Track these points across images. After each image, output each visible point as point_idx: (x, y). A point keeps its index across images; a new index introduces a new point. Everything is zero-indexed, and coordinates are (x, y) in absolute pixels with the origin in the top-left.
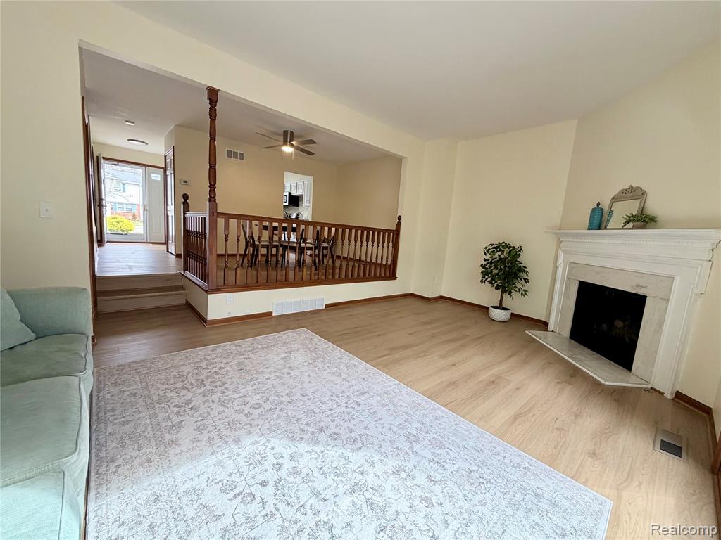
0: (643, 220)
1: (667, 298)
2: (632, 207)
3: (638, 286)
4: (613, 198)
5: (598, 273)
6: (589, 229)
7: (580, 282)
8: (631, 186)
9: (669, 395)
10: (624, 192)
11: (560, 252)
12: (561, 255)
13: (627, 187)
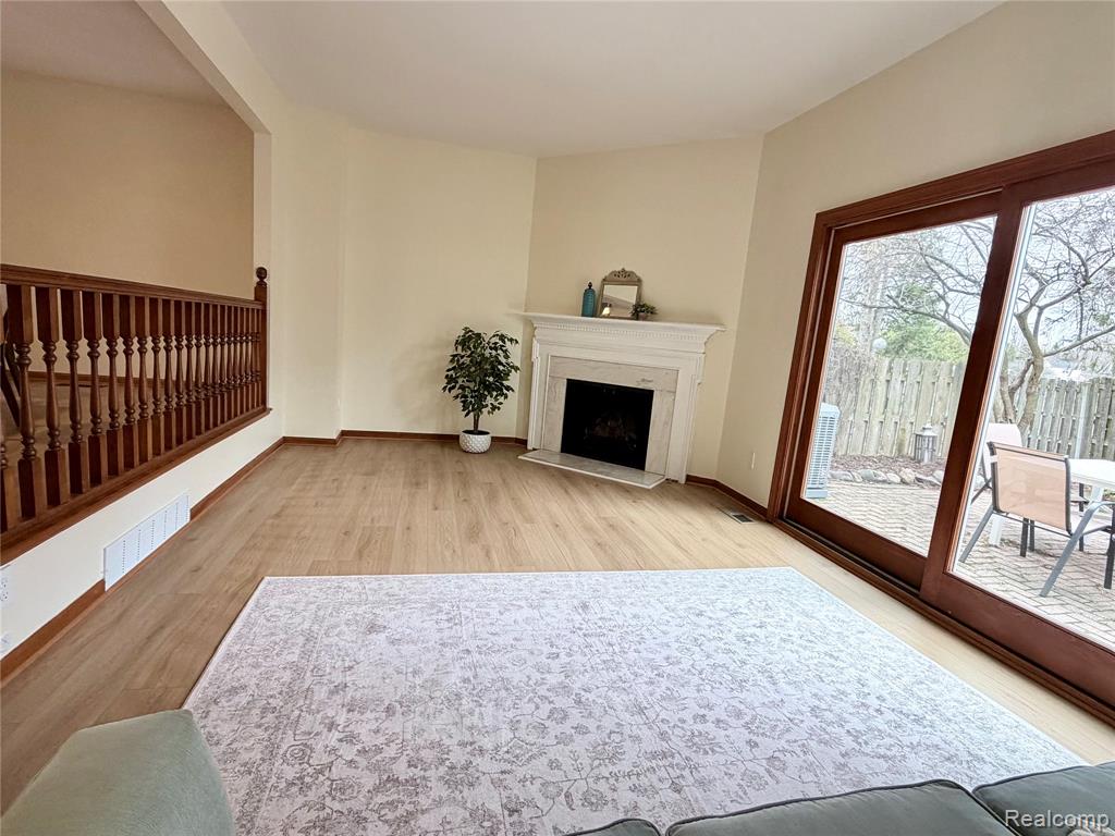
0: (642, 311)
1: (673, 390)
2: (628, 295)
3: (643, 380)
4: (604, 280)
5: (596, 368)
6: (583, 315)
7: (568, 380)
8: (623, 270)
9: (683, 481)
10: (615, 274)
11: (535, 342)
12: (536, 347)
13: (619, 269)
